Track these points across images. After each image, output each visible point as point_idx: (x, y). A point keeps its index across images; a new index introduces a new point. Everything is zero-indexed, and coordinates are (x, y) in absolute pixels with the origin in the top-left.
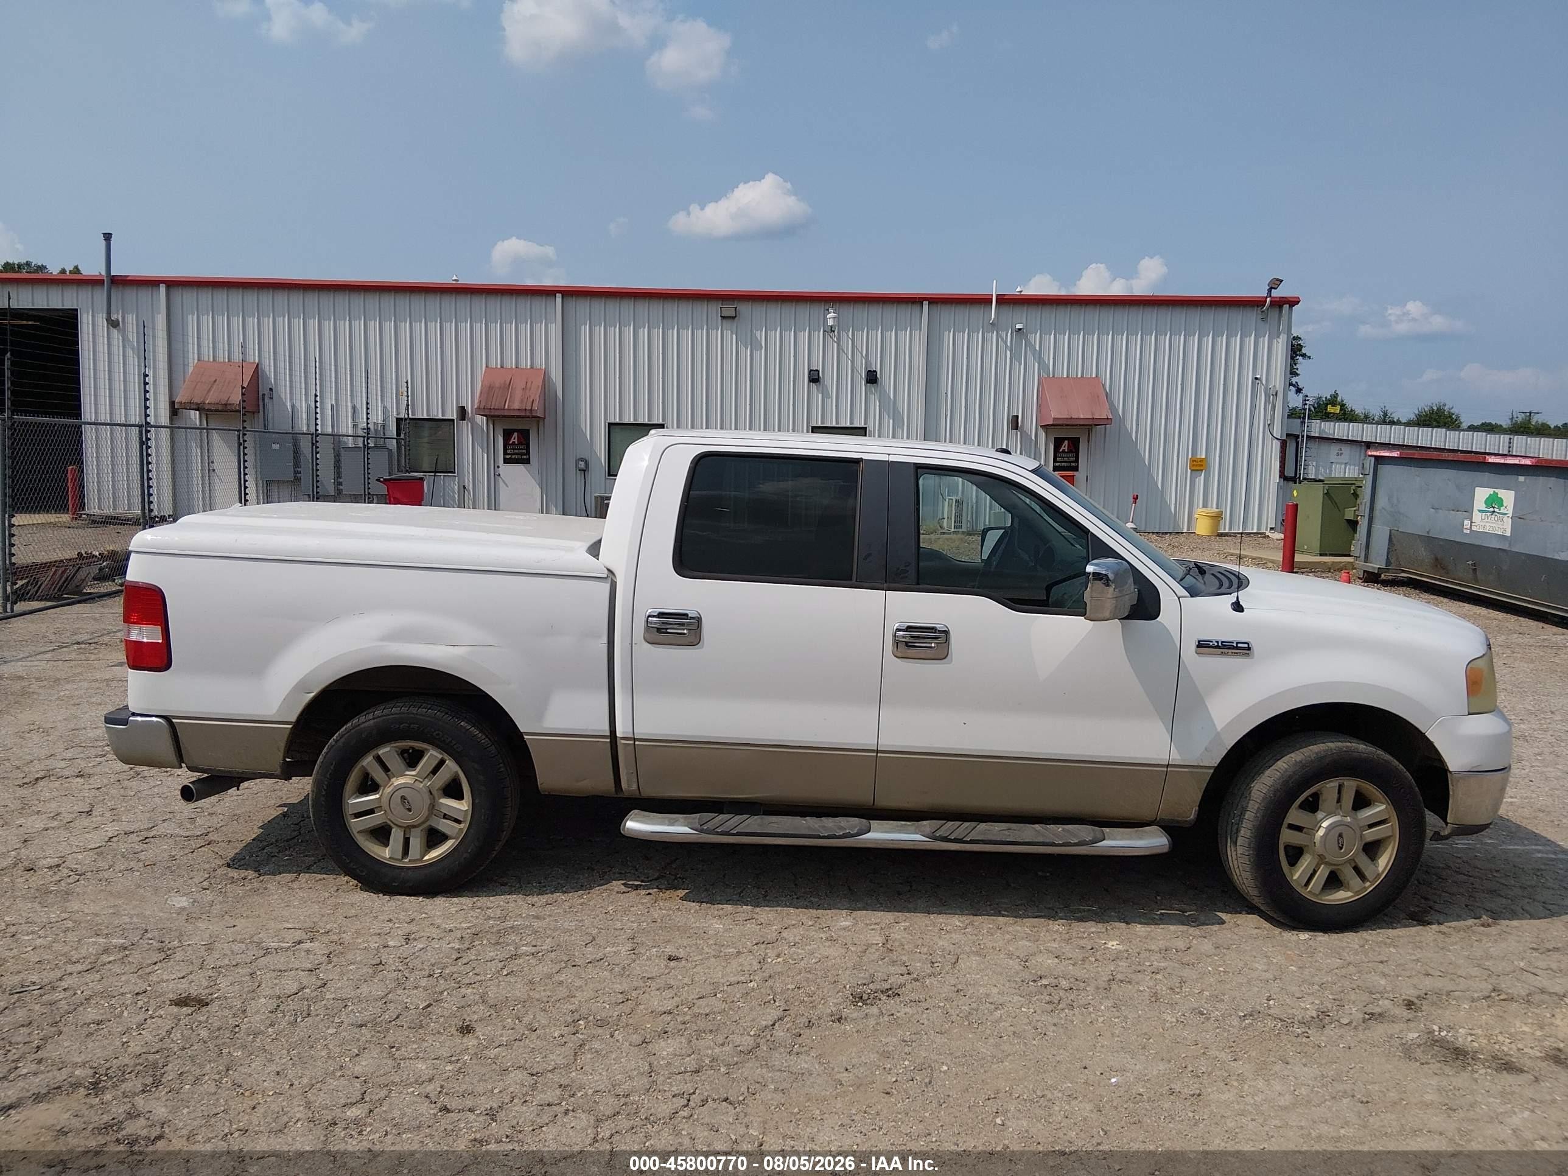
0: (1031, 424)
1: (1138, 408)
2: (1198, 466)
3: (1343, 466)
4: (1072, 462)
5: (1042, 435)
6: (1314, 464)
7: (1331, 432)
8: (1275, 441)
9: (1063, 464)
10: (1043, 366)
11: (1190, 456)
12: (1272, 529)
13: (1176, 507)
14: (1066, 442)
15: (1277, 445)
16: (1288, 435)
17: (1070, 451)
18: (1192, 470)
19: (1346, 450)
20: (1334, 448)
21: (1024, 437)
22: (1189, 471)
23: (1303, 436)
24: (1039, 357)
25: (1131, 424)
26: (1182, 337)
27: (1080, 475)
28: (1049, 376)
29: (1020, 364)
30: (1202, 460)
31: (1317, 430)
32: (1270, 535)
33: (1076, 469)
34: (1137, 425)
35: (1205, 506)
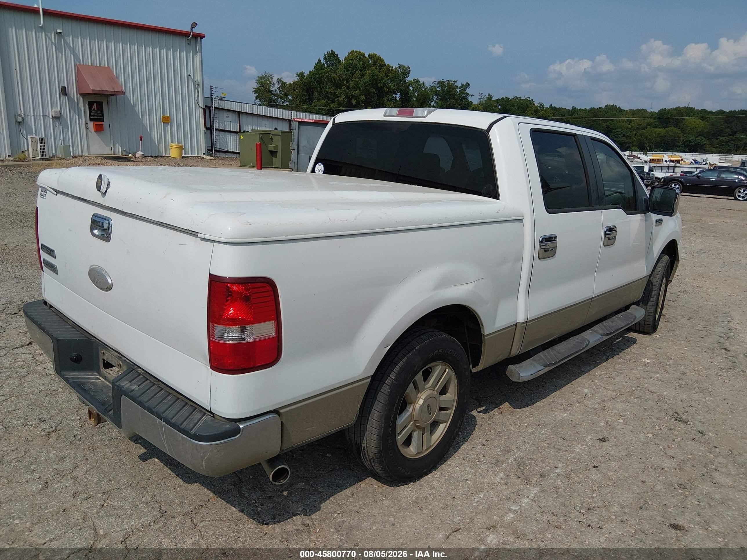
0: (73, 91)
1: (132, 87)
2: (166, 120)
3: (229, 123)
4: (99, 116)
5: (81, 100)
6: (218, 121)
7: (223, 106)
8: (201, 109)
9: (95, 117)
10: (76, 57)
11: (162, 115)
12: (204, 154)
13: (158, 142)
14: (95, 104)
15: (201, 111)
16: (206, 106)
17: (98, 109)
18: (164, 123)
19: (230, 115)
20: (225, 114)
21: (71, 100)
22: (162, 123)
23: (212, 107)
24: (73, 51)
25: (129, 95)
26: (151, 49)
27: (106, 124)
28: (80, 64)
29: (62, 55)
30: (168, 117)
31: (217, 104)
32: (205, 157)
33: (103, 120)
34: (133, 96)
35: (172, 142)
